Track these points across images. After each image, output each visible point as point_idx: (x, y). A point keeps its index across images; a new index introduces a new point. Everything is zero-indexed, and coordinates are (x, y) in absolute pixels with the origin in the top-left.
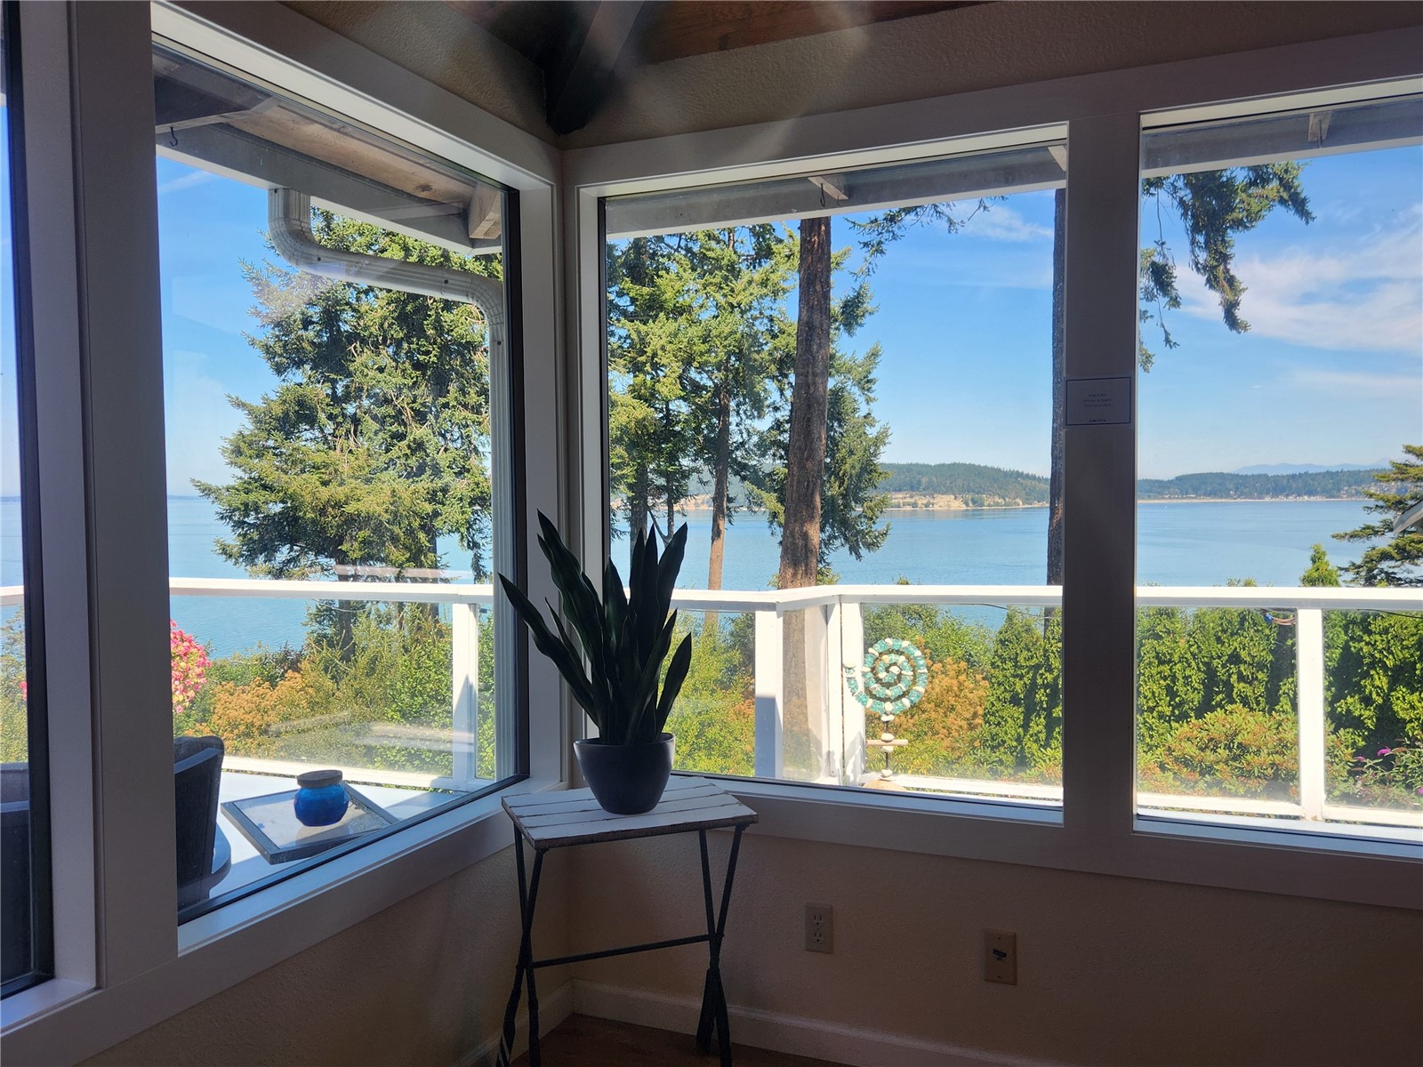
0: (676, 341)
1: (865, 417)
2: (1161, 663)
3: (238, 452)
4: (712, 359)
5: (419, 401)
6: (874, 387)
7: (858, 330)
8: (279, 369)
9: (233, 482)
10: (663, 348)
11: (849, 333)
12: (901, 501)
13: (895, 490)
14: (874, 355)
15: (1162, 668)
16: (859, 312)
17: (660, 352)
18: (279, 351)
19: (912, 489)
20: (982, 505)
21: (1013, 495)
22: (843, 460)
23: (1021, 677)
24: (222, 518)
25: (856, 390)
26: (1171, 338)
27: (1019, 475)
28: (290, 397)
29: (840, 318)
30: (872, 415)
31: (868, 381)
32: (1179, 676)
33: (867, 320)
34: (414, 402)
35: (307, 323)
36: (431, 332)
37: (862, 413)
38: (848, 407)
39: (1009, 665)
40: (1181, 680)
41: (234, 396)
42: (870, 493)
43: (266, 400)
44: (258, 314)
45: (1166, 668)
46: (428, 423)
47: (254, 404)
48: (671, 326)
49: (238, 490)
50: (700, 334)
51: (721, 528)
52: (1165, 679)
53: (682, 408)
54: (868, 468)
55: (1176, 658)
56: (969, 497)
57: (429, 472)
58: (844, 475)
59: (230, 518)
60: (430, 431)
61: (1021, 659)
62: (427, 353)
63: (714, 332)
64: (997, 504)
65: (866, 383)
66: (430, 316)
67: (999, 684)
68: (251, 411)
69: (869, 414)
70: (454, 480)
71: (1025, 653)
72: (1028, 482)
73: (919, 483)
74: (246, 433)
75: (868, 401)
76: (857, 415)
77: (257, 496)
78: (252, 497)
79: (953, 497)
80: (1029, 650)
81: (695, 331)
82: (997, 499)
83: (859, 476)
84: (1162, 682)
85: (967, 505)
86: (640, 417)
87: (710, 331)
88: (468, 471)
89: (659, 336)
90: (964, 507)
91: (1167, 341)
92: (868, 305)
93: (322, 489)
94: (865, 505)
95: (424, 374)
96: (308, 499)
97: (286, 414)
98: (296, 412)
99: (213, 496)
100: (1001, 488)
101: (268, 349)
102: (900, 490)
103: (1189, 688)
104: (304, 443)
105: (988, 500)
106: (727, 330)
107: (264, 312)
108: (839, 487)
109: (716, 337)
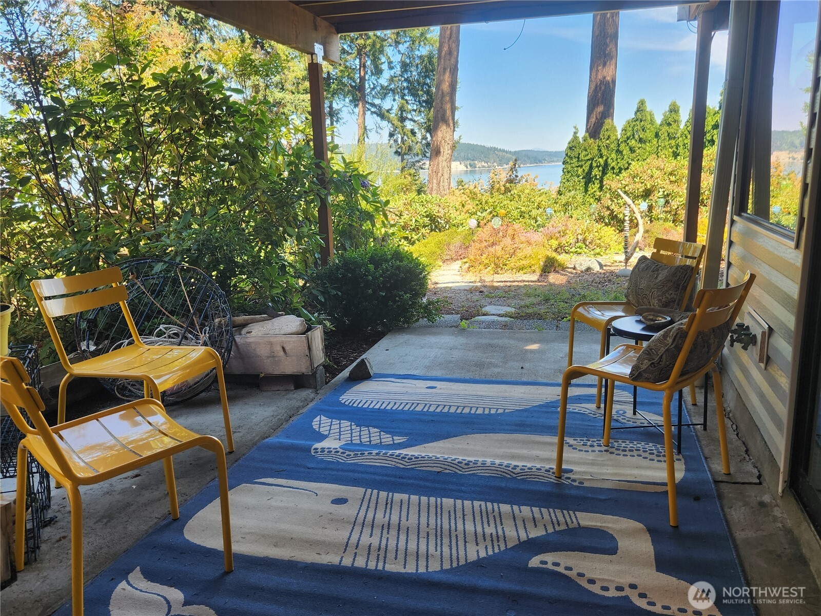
2: (670, 138)
15: (670, 141)
20: (476, 167)
21: (492, 161)
23: (581, 166)
27: (495, 149)
32: (681, 144)
39: (575, 160)
40: (682, 147)
45: (673, 142)
52: (671, 147)
55: (679, 135)
56: (468, 162)
61: (581, 156)
64: (484, 167)
67: (568, 172)
71: (584, 153)
72: (501, 153)
79: (459, 163)
80: (586, 150)
82: (483, 164)
84: (670, 150)
85: (467, 168)
90: (465, 169)
100: (485, 157)
103: (686, 150)
105: (479, 164)
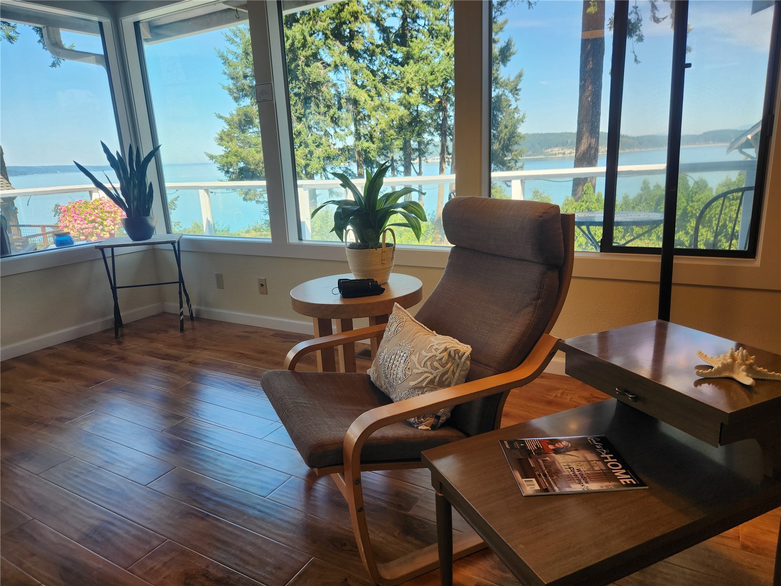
0: (418, 75)
1: (515, 109)
3: (221, 139)
4: (436, 83)
5: (298, 112)
6: (520, 93)
7: (509, 64)
8: (236, 99)
9: (223, 153)
10: (412, 79)
11: (504, 65)
12: (557, 152)
13: (554, 147)
14: (520, 76)
16: (508, 54)
17: (410, 81)
18: (235, 91)
19: (563, 145)
22: (501, 131)
24: (219, 170)
25: (510, 95)
26: (638, 58)
28: (241, 113)
29: (499, 58)
30: (518, 108)
31: (516, 90)
33: (512, 58)
34: (296, 112)
35: (245, 77)
36: (301, 77)
37: (513, 107)
38: (504, 104)
41: (217, 113)
42: (515, 147)
43: (231, 115)
44: (225, 73)
46: (303, 122)
47: (226, 117)
48: (416, 68)
49: (224, 156)
50: (429, 70)
51: (444, 167)
53: (424, 109)
54: (513, 135)
57: (303, 146)
58: (501, 139)
59: (223, 169)
60: (304, 126)
62: (300, 88)
63: (436, 69)
65: (515, 90)
66: (299, 70)
68: (226, 120)
69: (517, 107)
70: (315, 149)
73: (567, 142)
74: (225, 130)
75: (516, 100)
76: (510, 108)
77: (233, 159)
78: (229, 159)
81: (427, 69)
83: (509, 139)
86: (401, 115)
87: (434, 68)
88: (322, 144)
89: (410, 73)
91: (636, 60)
92: (513, 50)
93: (257, 155)
94: (513, 153)
95: (299, 98)
96: (251, 159)
97: (240, 121)
98: (244, 119)
99: (214, 160)
101: (230, 90)
102: (557, 146)
104: (249, 134)
106: (442, 68)
107: (228, 72)
108: (499, 145)
109: (437, 71)
